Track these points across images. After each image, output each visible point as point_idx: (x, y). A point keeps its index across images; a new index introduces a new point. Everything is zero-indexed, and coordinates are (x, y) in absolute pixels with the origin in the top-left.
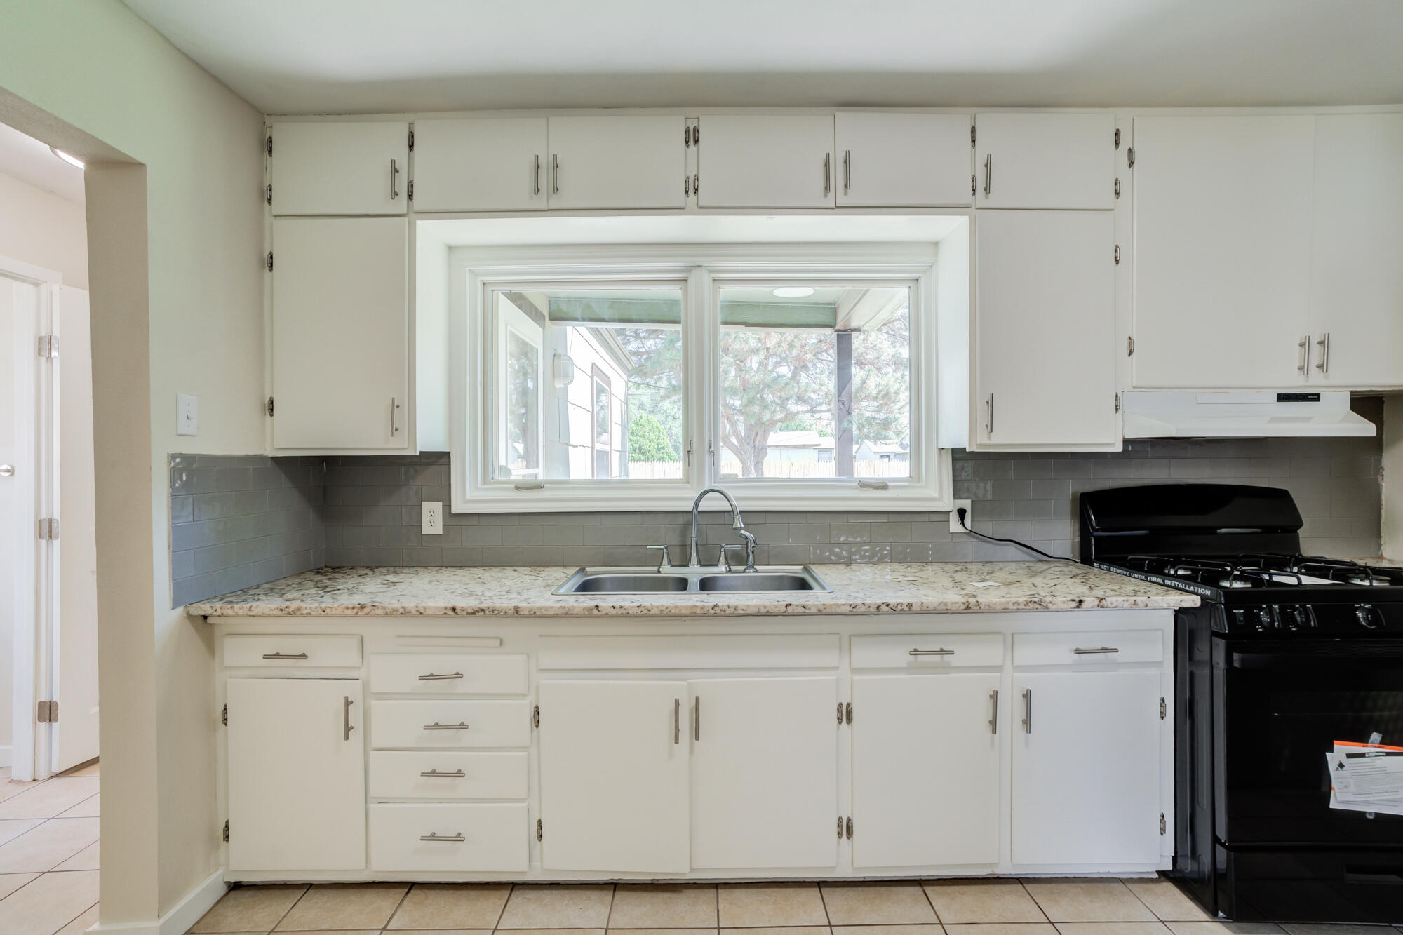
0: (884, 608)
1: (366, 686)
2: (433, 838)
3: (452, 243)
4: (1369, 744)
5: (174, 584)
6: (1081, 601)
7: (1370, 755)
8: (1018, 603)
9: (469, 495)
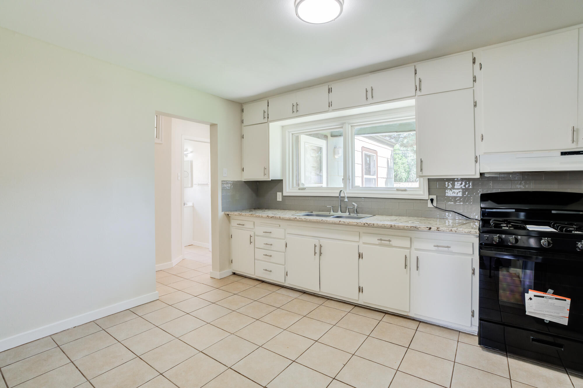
0: (366, 224)
1: (254, 233)
2: (266, 270)
3: (283, 125)
4: (547, 293)
5: (222, 207)
6: (430, 228)
7: (547, 297)
8: (408, 227)
9: (287, 191)
